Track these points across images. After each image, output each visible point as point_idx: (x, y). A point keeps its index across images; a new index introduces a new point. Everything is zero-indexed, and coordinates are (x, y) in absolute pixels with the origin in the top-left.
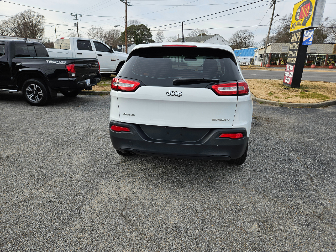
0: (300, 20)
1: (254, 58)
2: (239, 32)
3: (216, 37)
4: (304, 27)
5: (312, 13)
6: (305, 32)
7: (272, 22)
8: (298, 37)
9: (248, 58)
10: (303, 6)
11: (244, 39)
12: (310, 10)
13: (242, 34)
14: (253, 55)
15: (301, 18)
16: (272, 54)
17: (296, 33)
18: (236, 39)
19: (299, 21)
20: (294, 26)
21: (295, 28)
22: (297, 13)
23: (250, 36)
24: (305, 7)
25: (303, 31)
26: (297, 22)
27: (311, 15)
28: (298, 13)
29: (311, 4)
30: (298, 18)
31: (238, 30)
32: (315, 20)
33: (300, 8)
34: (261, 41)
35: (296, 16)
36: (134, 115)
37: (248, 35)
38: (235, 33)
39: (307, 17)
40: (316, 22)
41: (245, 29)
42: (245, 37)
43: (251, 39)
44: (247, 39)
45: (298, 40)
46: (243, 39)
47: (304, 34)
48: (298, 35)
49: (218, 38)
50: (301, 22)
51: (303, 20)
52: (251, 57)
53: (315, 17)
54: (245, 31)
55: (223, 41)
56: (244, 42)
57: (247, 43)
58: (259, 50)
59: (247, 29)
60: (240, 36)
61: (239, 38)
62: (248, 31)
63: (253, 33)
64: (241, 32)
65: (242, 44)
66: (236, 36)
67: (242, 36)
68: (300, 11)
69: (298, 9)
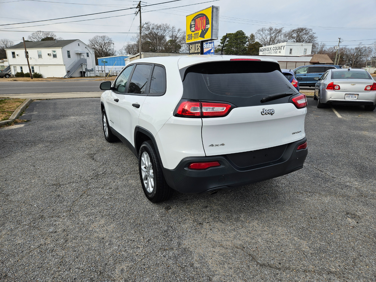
0: (196, 32)
2: (96, 39)
3: (76, 43)
4: (202, 39)
5: (209, 26)
6: (204, 43)
7: (141, 30)
8: (198, 48)
10: (197, 18)
12: (207, 23)
13: (100, 41)
15: (197, 30)
17: (195, 45)
18: (94, 45)
19: (195, 32)
20: (190, 37)
21: (191, 39)
22: (191, 25)
23: (109, 43)
24: (200, 20)
25: (202, 42)
26: (193, 33)
27: (208, 28)
28: (193, 24)
29: (207, 18)
30: (193, 29)
31: (95, 36)
32: (213, 33)
33: (194, 20)
34: (121, 49)
35: (191, 27)
36: (223, 145)
38: (92, 38)
39: (205, 30)
40: (214, 34)
42: (105, 44)
43: (112, 47)
44: (107, 46)
45: (199, 51)
46: (103, 46)
47: (204, 45)
48: (198, 46)
49: (79, 44)
50: (198, 33)
51: (200, 32)
53: (214, 31)
54: (103, 37)
55: (86, 48)
56: (104, 49)
57: (108, 51)
58: (130, 58)
59: (105, 35)
60: (98, 43)
61: (98, 45)
62: (106, 37)
63: (112, 40)
64: (98, 38)
65: (102, 51)
66: (94, 43)
67: (101, 43)
68: (194, 23)
69: (192, 21)
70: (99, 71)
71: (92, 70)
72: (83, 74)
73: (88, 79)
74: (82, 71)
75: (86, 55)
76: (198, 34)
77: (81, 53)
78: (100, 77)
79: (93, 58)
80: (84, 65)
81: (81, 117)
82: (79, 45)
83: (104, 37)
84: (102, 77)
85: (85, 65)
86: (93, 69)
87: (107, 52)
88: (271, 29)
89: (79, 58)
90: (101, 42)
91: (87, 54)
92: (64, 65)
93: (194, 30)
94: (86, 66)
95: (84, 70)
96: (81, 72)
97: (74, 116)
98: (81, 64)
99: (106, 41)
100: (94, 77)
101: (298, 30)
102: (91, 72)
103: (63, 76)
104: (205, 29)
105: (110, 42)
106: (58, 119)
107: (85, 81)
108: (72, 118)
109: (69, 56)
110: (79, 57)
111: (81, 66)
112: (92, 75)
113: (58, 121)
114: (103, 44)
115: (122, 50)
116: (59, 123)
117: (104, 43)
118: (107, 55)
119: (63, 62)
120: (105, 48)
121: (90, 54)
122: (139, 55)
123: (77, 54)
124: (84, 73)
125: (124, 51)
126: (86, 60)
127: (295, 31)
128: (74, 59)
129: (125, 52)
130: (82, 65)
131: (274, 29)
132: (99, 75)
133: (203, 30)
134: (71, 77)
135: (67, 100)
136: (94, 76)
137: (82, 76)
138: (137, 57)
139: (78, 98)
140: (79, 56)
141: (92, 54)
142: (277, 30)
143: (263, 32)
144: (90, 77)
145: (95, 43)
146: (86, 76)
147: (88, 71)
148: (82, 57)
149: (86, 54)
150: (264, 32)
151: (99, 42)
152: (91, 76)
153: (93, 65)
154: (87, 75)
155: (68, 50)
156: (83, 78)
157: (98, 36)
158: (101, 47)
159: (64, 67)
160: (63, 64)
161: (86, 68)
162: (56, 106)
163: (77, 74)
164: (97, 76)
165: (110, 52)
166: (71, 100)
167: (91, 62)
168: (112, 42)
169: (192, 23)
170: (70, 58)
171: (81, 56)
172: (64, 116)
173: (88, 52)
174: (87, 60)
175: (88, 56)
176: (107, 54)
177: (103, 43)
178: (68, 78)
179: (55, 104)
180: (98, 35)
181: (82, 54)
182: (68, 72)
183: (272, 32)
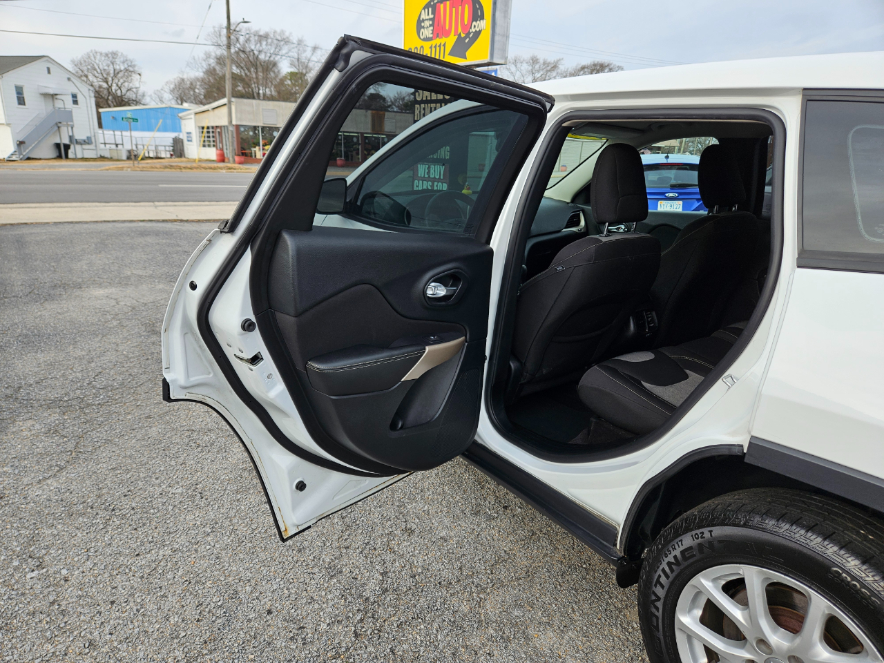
0: (438, 41)
1: (183, 136)
2: (93, 58)
3: (40, 66)
7: (229, 38)
9: (167, 138)
11: (113, 80)
12: (477, 15)
13: (103, 64)
14: (177, 128)
15: (440, 35)
16: (242, 129)
18: (86, 76)
19: (434, 42)
22: (420, 21)
23: (129, 72)
24: (452, 6)
26: (427, 45)
27: (480, 31)
28: (426, 20)
30: (427, 32)
32: (497, 46)
33: (431, 6)
35: (419, 26)
37: (122, 68)
38: (79, 57)
39: (467, 36)
41: (111, 51)
42: (116, 74)
43: (135, 82)
44: (122, 81)
46: (110, 79)
49: (48, 69)
50: (444, 45)
51: (451, 40)
52: (174, 135)
54: (110, 55)
55: (69, 79)
56: (114, 87)
57: (124, 91)
58: (196, 114)
59: (117, 51)
60: (99, 71)
61: (97, 75)
62: (119, 54)
63: (136, 63)
64: (98, 57)
65: (109, 93)
66: (85, 68)
67: (105, 70)
68: (431, 16)
69: (424, 8)
70: (105, 144)
71: (88, 141)
72: (62, 151)
73: (80, 166)
74: (58, 141)
75: (70, 99)
76: (442, 48)
77: (56, 95)
78: (111, 159)
79: (89, 109)
80: (64, 126)
81: (129, 291)
82: (49, 72)
83: (114, 54)
84: (118, 160)
85: (68, 126)
86: (91, 137)
87: (122, 96)
88: (534, 61)
89: (51, 107)
90: (106, 68)
91: (74, 96)
92: (8, 125)
93: (431, 36)
94: (70, 128)
95: (66, 141)
96: (58, 146)
97: (100, 286)
98: (56, 124)
99: (119, 65)
100: (94, 160)
101: (593, 67)
102: (85, 147)
103: (6, 156)
104: (469, 33)
105: (131, 69)
106: (49, 298)
107: (74, 169)
108: (100, 296)
109: (21, 101)
110: (52, 104)
111: (56, 128)
112: (89, 154)
113: (52, 307)
114: (112, 75)
115: (162, 92)
116: (60, 317)
117: (114, 70)
118: (124, 103)
119: (3, 116)
120: (117, 85)
121: (80, 98)
122: (225, 105)
123: (45, 95)
124: (67, 147)
125: (167, 96)
126: (71, 112)
127: (586, 70)
128: (36, 108)
129: (171, 97)
130: (59, 127)
131: (541, 61)
132: (107, 155)
133: (463, 35)
134: (29, 159)
135: (55, 229)
136: (95, 157)
137: (60, 157)
138: (216, 110)
139: (86, 222)
140: (50, 101)
141: (88, 97)
142: (549, 63)
143: (516, 66)
144: (83, 159)
145: (88, 69)
146: (71, 155)
147: (77, 142)
148: (59, 104)
149: (71, 96)
150: (519, 65)
151: (101, 67)
152: (86, 156)
153: (92, 127)
154: (76, 154)
155: (19, 83)
156: (63, 162)
157: (96, 53)
158: (107, 82)
159: (8, 131)
160: (3, 122)
161: (71, 134)
162: (27, 251)
163: (47, 151)
164: (102, 158)
165: (131, 95)
166: (68, 228)
167: (83, 119)
168: (136, 69)
169: (423, 17)
170: (24, 104)
171: (56, 101)
172: (65, 286)
173: (75, 91)
174: (74, 115)
175: (75, 102)
176: (122, 100)
177: (112, 72)
178: (21, 159)
179: (20, 242)
180: (97, 50)
181: (58, 97)
182: (21, 143)
183: (537, 67)
